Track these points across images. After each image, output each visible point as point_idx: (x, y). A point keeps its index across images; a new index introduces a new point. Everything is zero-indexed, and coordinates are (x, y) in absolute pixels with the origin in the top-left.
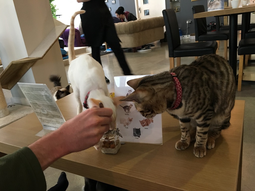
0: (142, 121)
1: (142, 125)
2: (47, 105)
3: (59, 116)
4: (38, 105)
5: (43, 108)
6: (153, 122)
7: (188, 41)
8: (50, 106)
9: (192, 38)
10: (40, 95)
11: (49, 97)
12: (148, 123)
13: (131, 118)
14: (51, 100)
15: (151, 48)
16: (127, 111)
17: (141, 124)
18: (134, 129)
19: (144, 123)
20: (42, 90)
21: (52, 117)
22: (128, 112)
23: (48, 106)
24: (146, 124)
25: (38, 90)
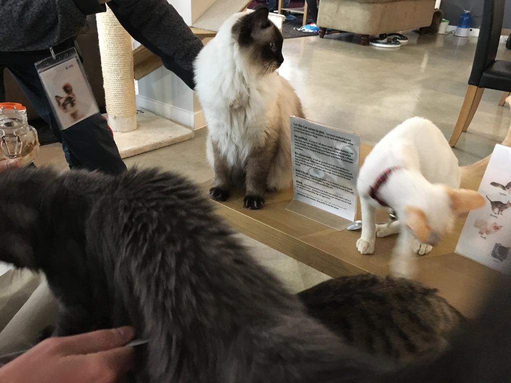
2: (334, 164)
3: (350, 188)
4: (311, 161)
5: (321, 168)
8: (339, 169)
10: (331, 147)
11: (350, 155)
13: (499, 224)
14: (351, 161)
18: (496, 244)
20: (343, 140)
21: (331, 186)
22: (497, 212)
23: (335, 168)
25: (333, 137)
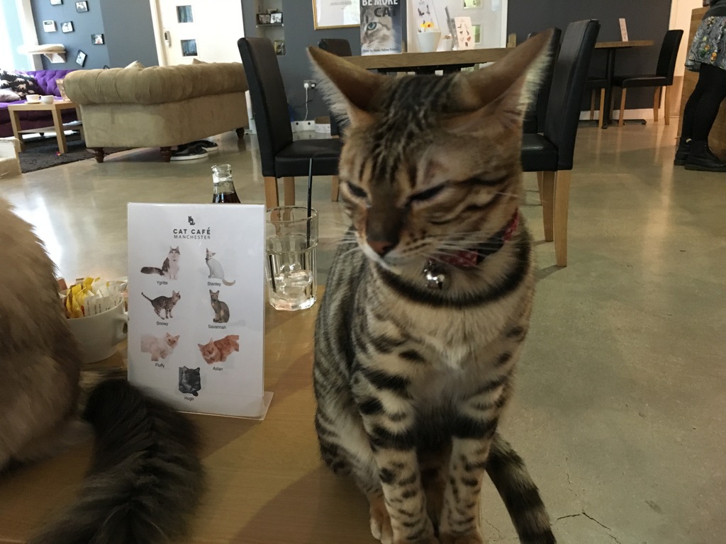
0: (207, 345)
1: (206, 359)
6: (237, 350)
7: (310, 136)
9: (319, 130)
12: (224, 352)
15: (206, 152)
16: (163, 311)
17: (204, 354)
18: (180, 369)
19: (210, 353)
24: (219, 357)
